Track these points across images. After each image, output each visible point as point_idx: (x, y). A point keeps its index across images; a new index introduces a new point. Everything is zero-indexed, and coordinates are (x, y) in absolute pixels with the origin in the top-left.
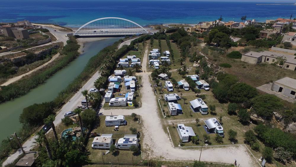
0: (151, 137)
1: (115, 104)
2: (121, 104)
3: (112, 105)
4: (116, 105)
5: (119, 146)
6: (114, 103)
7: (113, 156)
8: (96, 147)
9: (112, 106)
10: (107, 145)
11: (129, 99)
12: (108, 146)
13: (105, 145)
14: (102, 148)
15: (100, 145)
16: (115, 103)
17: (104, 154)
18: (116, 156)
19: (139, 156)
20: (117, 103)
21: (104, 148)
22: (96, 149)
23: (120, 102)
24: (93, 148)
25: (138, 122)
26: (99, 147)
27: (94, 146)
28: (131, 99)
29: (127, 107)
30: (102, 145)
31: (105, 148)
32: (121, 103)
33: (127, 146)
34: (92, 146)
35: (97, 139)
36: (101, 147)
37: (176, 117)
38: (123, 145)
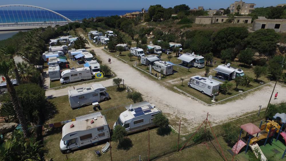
0: (164, 103)
1: (72, 79)
2: (84, 77)
3: (67, 81)
4: (75, 79)
5: (127, 125)
6: (70, 76)
7: (123, 150)
8: (72, 146)
9: (66, 83)
10: (101, 132)
11: (95, 67)
12: (103, 135)
13: (95, 134)
14: (90, 143)
15: (83, 138)
16: (72, 75)
17: (100, 155)
18: (128, 149)
19: (171, 133)
20: (76, 75)
21: (93, 142)
22: (72, 151)
23: (80, 73)
24: (64, 152)
25: (126, 91)
26: (80, 144)
27: (68, 143)
28: (97, 67)
29: (94, 80)
30: (89, 136)
31: (97, 140)
32: (83, 75)
33: (142, 121)
34: (62, 145)
35: (73, 126)
36: (87, 142)
37: (173, 76)
38: (135, 123)
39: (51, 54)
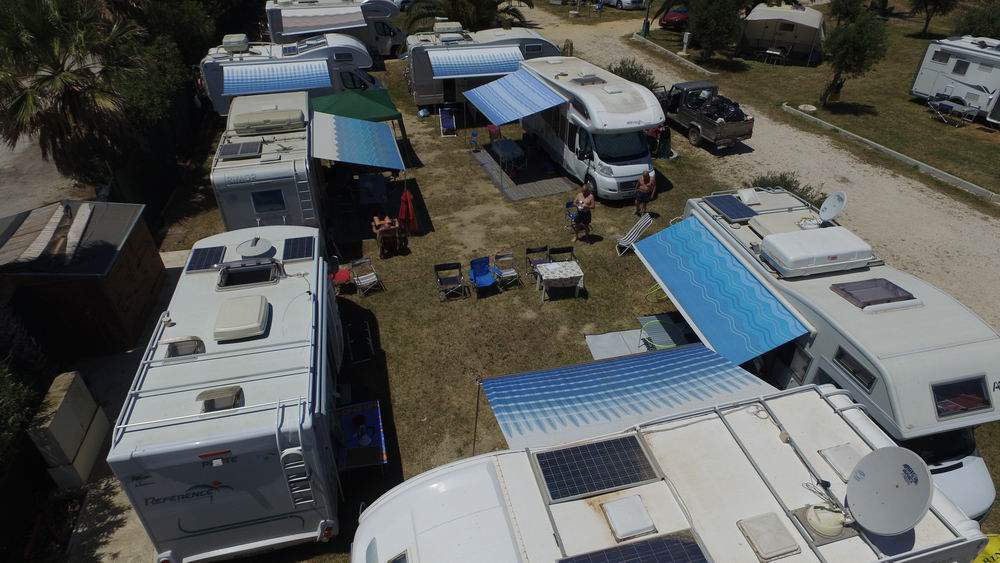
39: (272, 59)
